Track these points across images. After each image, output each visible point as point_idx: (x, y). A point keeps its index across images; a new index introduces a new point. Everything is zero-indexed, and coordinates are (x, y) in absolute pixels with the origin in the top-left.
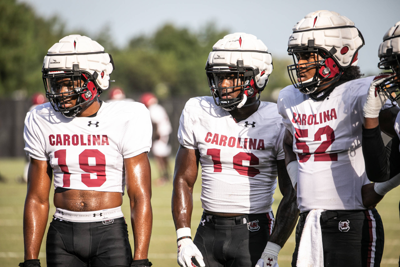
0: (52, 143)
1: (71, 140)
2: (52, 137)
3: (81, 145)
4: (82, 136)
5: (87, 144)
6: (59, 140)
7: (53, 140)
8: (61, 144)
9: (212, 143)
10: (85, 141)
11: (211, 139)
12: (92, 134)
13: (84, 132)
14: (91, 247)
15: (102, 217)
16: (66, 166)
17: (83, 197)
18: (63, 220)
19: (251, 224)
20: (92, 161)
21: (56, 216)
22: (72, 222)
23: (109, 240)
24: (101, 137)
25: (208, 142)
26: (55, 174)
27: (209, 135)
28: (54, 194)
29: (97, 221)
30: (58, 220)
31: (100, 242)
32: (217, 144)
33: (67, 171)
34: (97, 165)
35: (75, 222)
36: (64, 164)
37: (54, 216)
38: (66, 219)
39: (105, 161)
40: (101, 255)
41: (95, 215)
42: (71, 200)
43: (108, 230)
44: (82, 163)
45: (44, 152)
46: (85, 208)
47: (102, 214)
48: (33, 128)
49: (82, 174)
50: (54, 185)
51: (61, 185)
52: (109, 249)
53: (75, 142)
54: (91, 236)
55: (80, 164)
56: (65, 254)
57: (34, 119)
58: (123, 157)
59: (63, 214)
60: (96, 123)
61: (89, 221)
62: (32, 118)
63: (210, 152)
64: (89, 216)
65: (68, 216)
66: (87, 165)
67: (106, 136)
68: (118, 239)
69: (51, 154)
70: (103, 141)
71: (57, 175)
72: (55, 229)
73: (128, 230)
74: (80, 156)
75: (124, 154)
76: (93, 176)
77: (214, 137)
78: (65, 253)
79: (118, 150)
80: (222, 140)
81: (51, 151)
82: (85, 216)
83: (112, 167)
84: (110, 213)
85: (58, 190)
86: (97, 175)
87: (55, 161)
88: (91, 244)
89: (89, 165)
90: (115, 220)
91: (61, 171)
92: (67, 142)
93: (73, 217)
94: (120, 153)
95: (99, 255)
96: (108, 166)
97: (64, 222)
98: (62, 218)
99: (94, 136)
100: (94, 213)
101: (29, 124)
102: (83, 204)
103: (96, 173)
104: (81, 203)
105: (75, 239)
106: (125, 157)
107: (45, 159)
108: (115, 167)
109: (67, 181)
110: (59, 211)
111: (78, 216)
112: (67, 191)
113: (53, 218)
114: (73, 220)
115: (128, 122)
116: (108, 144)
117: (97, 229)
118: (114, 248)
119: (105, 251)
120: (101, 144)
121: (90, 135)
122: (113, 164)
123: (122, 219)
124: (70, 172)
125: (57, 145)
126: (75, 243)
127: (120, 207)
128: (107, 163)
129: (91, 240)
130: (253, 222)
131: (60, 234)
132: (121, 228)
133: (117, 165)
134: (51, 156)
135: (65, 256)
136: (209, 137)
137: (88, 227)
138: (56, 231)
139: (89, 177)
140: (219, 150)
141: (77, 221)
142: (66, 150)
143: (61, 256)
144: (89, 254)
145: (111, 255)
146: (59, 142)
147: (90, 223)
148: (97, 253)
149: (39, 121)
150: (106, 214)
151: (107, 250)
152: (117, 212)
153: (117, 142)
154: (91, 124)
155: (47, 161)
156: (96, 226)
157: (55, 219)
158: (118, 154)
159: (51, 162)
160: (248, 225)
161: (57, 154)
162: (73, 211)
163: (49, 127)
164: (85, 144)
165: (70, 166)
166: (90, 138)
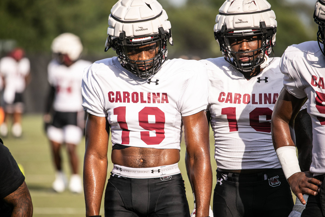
0: (112, 100)
1: (130, 97)
2: (111, 94)
3: (141, 103)
4: (142, 94)
5: (147, 102)
6: (118, 98)
7: (112, 97)
8: (121, 101)
9: (226, 102)
10: (145, 99)
11: (224, 99)
12: (152, 92)
13: (143, 90)
14: (149, 204)
15: (160, 173)
16: (125, 123)
17: (143, 154)
18: (121, 176)
19: (272, 179)
20: (152, 119)
21: (114, 173)
22: (131, 178)
23: (167, 197)
24: (161, 95)
25: (222, 101)
26: (112, 130)
27: (222, 94)
28: (112, 151)
29: (155, 177)
30: (116, 176)
31: (158, 199)
32: (231, 102)
33: (126, 128)
34: (156, 122)
35: (133, 178)
36: (124, 122)
37: (111, 173)
38: (124, 175)
39: (164, 118)
40: (159, 211)
41: (153, 171)
42: (130, 156)
43: (166, 186)
44: (141, 120)
45: (103, 108)
46: (144, 164)
47: (160, 171)
48: (92, 84)
49: (141, 132)
50: (112, 141)
51: (120, 142)
52: (167, 205)
53: (135, 100)
54: (149, 193)
55: (140, 122)
56: (123, 211)
57: (93, 76)
58: (181, 115)
59: (121, 171)
60: (156, 81)
61: (147, 177)
62: (91, 75)
63: (224, 111)
64: (147, 172)
65: (127, 172)
66: (147, 122)
67: (165, 94)
68: (176, 196)
69: (109, 111)
70: (163, 99)
71: (115, 132)
72: (113, 186)
73: (185, 186)
74: (140, 113)
75: (183, 112)
76: (152, 134)
77: (228, 96)
78: (124, 209)
79: (177, 108)
80: (236, 99)
81: (110, 107)
82: (143, 172)
83: (171, 124)
84: (167, 170)
85: (116, 146)
86: (156, 133)
87: (113, 118)
88: (149, 201)
89: (149, 123)
90: (173, 176)
91: (120, 127)
92: (126, 99)
93: (131, 173)
94: (179, 111)
95: (157, 211)
96: (167, 123)
97: (122, 178)
98: (120, 174)
99: (154, 94)
100: (152, 170)
101: (88, 80)
102: (142, 160)
103: (155, 131)
104: (140, 159)
105: (133, 195)
106: (183, 115)
107: (104, 116)
108: (174, 125)
109: (125, 139)
110: (117, 167)
111: (137, 172)
112: (126, 149)
113: (111, 174)
114: (131, 177)
115: (187, 80)
116: (167, 102)
117: (155, 185)
118: (172, 205)
119: (162, 208)
120: (161, 102)
121: (150, 93)
122: (172, 122)
123: (179, 175)
124: (129, 129)
125: (116, 101)
126: (133, 199)
127: (177, 164)
128: (166, 121)
129: (149, 197)
130: (274, 178)
131: (118, 190)
132: (179, 184)
133: (176, 122)
134: (110, 112)
135: (123, 212)
136: (222, 97)
137: (147, 183)
138: (114, 187)
139: (149, 135)
140: (235, 108)
141: (135, 177)
142: (125, 107)
143: (120, 212)
144: (147, 210)
145: (170, 212)
146: (118, 99)
147: (148, 180)
148: (156, 210)
149: (99, 77)
150: (164, 170)
151: (165, 207)
152: (174, 168)
153: (177, 100)
154: (151, 82)
155: (105, 117)
156: (154, 182)
157: (113, 175)
158: (176, 112)
159: (110, 118)
160: (270, 181)
161: (116, 111)
162: (132, 167)
163: (109, 84)
164: (145, 102)
165: (129, 123)
166: (150, 95)
